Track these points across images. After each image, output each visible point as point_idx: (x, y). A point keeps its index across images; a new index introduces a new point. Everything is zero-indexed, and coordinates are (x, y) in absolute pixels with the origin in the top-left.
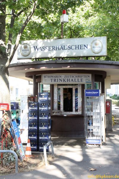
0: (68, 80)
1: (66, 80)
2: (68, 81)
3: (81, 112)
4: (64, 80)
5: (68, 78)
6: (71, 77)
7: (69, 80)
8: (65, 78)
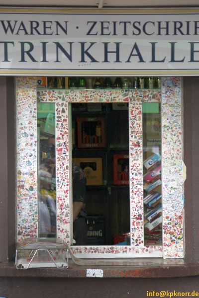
0: (112, 48)
1: (97, 52)
2: (112, 57)
3: (181, 245)
4: (84, 52)
5: (112, 40)
6: (130, 28)
7: (117, 52)
8: (88, 40)
